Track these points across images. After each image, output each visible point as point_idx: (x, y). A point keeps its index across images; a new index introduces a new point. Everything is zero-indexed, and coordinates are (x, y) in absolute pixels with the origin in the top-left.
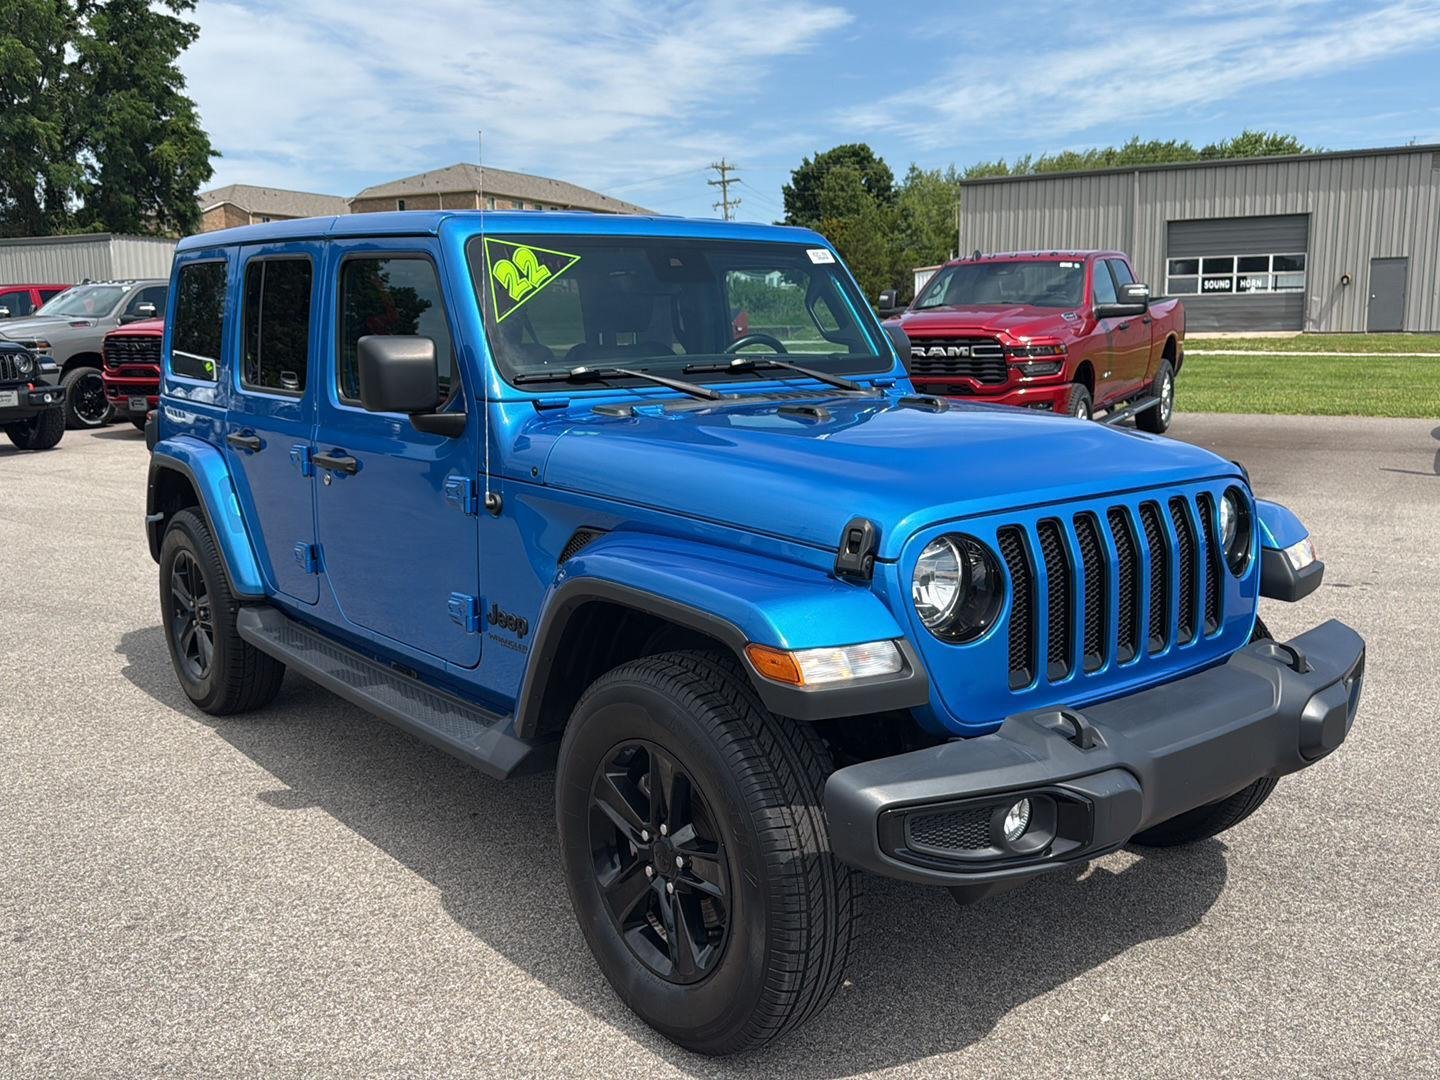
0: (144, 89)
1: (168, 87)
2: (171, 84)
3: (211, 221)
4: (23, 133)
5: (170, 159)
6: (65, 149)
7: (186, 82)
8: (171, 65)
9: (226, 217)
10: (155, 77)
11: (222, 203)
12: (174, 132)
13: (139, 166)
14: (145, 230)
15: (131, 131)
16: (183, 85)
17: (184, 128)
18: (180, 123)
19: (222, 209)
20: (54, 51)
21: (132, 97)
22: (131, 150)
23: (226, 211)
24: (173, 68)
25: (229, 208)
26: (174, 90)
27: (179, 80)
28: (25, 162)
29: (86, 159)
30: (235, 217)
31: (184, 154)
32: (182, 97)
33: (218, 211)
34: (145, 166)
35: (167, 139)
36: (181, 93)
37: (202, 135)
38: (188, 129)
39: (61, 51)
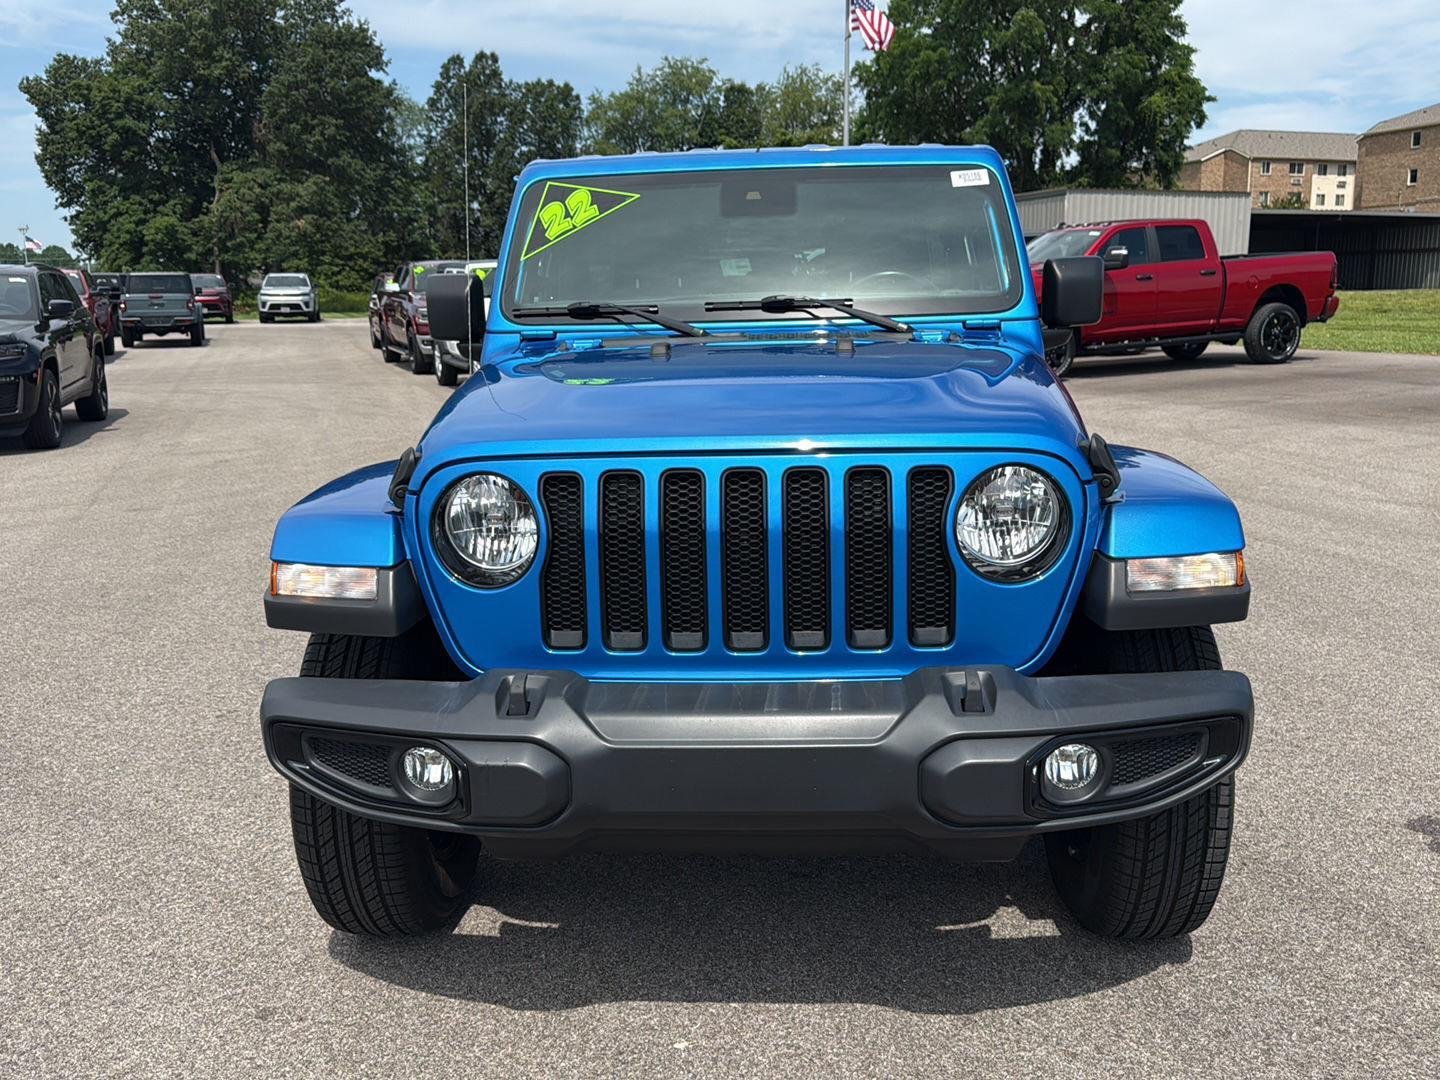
0: (1140, 43)
1: (1169, 38)
2: (1173, 34)
3: (1209, 169)
4: (1026, 98)
5: (1158, 110)
6: (1062, 111)
7: (1188, 30)
8: (1174, 14)
9: (1226, 164)
10: (1153, 30)
11: (1223, 150)
12: (1166, 82)
13: (1128, 119)
14: (1127, 183)
15: (1125, 85)
16: (1183, 33)
17: (1176, 78)
18: (1173, 73)
19: (1223, 156)
20: (1066, 17)
21: (1129, 52)
22: (1122, 105)
23: (1226, 158)
24: (1176, 17)
25: (1228, 154)
26: (1175, 39)
27: (1180, 28)
28: (1025, 126)
29: (1081, 117)
30: (1234, 164)
31: (1173, 104)
32: (1183, 45)
33: (1217, 159)
34: (1133, 119)
35: (1159, 91)
36: (1183, 41)
37: (1195, 82)
38: (1180, 78)
39: (1072, 16)
